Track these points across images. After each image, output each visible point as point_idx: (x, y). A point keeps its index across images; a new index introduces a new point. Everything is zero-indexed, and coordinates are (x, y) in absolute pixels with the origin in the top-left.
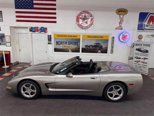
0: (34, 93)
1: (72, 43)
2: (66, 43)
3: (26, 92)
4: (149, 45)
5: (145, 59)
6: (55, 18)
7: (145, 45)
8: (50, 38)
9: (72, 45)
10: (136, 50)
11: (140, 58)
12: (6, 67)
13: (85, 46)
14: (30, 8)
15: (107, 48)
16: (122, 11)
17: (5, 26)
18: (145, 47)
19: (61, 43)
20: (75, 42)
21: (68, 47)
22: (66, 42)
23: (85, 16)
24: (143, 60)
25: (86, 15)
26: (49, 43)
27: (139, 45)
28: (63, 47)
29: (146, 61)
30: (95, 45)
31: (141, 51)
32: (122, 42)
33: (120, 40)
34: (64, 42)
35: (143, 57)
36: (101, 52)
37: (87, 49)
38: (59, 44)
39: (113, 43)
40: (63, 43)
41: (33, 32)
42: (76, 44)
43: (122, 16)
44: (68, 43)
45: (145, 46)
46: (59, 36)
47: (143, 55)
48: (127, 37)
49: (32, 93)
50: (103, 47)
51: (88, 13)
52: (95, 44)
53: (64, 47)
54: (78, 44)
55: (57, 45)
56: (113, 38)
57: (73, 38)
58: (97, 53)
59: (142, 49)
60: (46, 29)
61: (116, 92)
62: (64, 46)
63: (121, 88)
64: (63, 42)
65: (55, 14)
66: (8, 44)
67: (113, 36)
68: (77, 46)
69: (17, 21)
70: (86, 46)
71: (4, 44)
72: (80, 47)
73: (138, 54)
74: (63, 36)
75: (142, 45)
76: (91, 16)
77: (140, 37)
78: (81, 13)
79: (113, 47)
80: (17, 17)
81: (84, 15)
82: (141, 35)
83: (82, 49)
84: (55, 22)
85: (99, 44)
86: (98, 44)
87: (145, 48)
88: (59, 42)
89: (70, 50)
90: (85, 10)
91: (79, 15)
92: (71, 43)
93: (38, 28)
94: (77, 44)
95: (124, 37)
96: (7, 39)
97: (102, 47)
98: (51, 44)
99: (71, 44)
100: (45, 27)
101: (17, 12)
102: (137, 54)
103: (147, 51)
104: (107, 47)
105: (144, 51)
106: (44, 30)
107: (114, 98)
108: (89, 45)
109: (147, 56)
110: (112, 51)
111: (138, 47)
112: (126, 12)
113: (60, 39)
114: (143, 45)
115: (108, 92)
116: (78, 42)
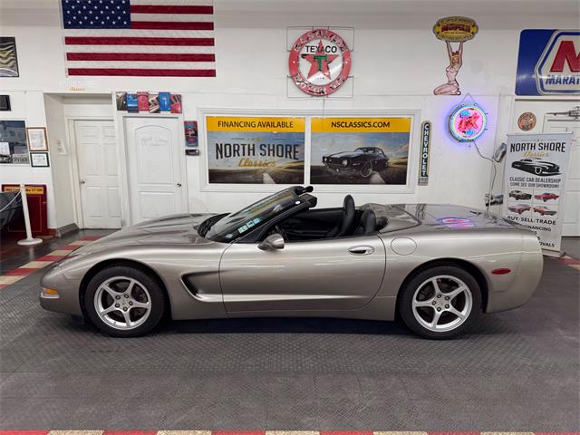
0: (143, 315)
1: (273, 150)
2: (252, 150)
3: (113, 308)
4: (560, 147)
5: (547, 197)
6: (210, 58)
7: (547, 147)
8: (191, 133)
9: (276, 158)
10: (513, 166)
11: (528, 197)
12: (30, 241)
13: (324, 161)
14: (120, 26)
15: (406, 164)
16: (456, 28)
17: (25, 92)
18: (547, 155)
19: (235, 151)
20: (286, 146)
21: (259, 165)
22: (251, 148)
23: (321, 49)
24: (539, 204)
25: (326, 43)
26: (188, 152)
27: (523, 147)
28: (242, 164)
29: (551, 205)
30: (362, 155)
31: (530, 169)
32: (460, 141)
33: (450, 132)
34: (244, 145)
35: (542, 191)
36: (384, 179)
37: (329, 170)
38: (228, 154)
39: (425, 145)
40: (241, 152)
41: (130, 110)
42: (290, 153)
43: (455, 46)
44: (258, 151)
45: (545, 152)
46: (225, 124)
47: (540, 185)
48: (478, 122)
49: (135, 315)
50: (392, 161)
51: (331, 36)
52: (361, 152)
53: (245, 165)
54: (295, 152)
55: (217, 158)
56: (427, 126)
57: (280, 130)
58: (368, 184)
59: (535, 163)
60: (178, 98)
61: (446, 302)
62: (243, 162)
63: (463, 287)
64: (241, 147)
65: (210, 42)
66: (39, 159)
67: (427, 120)
68: (295, 158)
69: (72, 72)
70: (329, 160)
71: (24, 160)
72: (303, 162)
73: (522, 179)
74: (242, 124)
75: (533, 147)
76: (344, 46)
77: (527, 122)
78: (306, 38)
79: (426, 160)
80: (71, 57)
81: (315, 43)
82: (530, 115)
84: (211, 73)
85: (374, 149)
86: (371, 152)
87: (545, 159)
88: (228, 147)
89: (266, 177)
90: (319, 25)
91: (299, 45)
92: (269, 150)
93: (147, 95)
94: (292, 154)
95: (468, 123)
96: (35, 141)
97: (386, 160)
98: (198, 154)
99: (271, 152)
100: (174, 92)
101: (69, 41)
102: (516, 181)
103: (553, 170)
104: (404, 161)
105: (544, 169)
106: (171, 103)
107: (439, 323)
108: (338, 156)
109: (556, 186)
110: (424, 176)
111: (519, 156)
112: (472, 30)
113: (229, 136)
114: (537, 147)
115: (416, 304)
116: (295, 146)
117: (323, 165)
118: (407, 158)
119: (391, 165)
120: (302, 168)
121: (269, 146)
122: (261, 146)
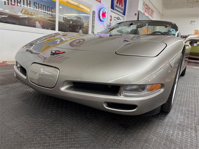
2: (29, 4)
10: (117, 31)
13: (63, 20)
15: (88, 27)
18: (127, 28)
20: (48, 7)
30: (76, 20)
32: (101, 21)
37: (65, 25)
38: (13, 3)
39: (93, 21)
40: (22, 4)
42: (49, 11)
50: (85, 25)
53: (25, 14)
54: (52, 12)
55: (5, 4)
56: (94, 13)
62: (24, 10)
67: (94, 10)
70: (65, 19)
72: (55, 18)
79: (94, 27)
83: (60, 23)
86: (79, 19)
89: (37, 24)
99: (40, 8)
104: (88, 25)
105: (126, 33)
108: (69, 18)
116: (52, 8)
117: (63, 21)
118: (89, 24)
119: (85, 27)
120: (54, 21)
121: (39, 4)
122: (34, 3)
